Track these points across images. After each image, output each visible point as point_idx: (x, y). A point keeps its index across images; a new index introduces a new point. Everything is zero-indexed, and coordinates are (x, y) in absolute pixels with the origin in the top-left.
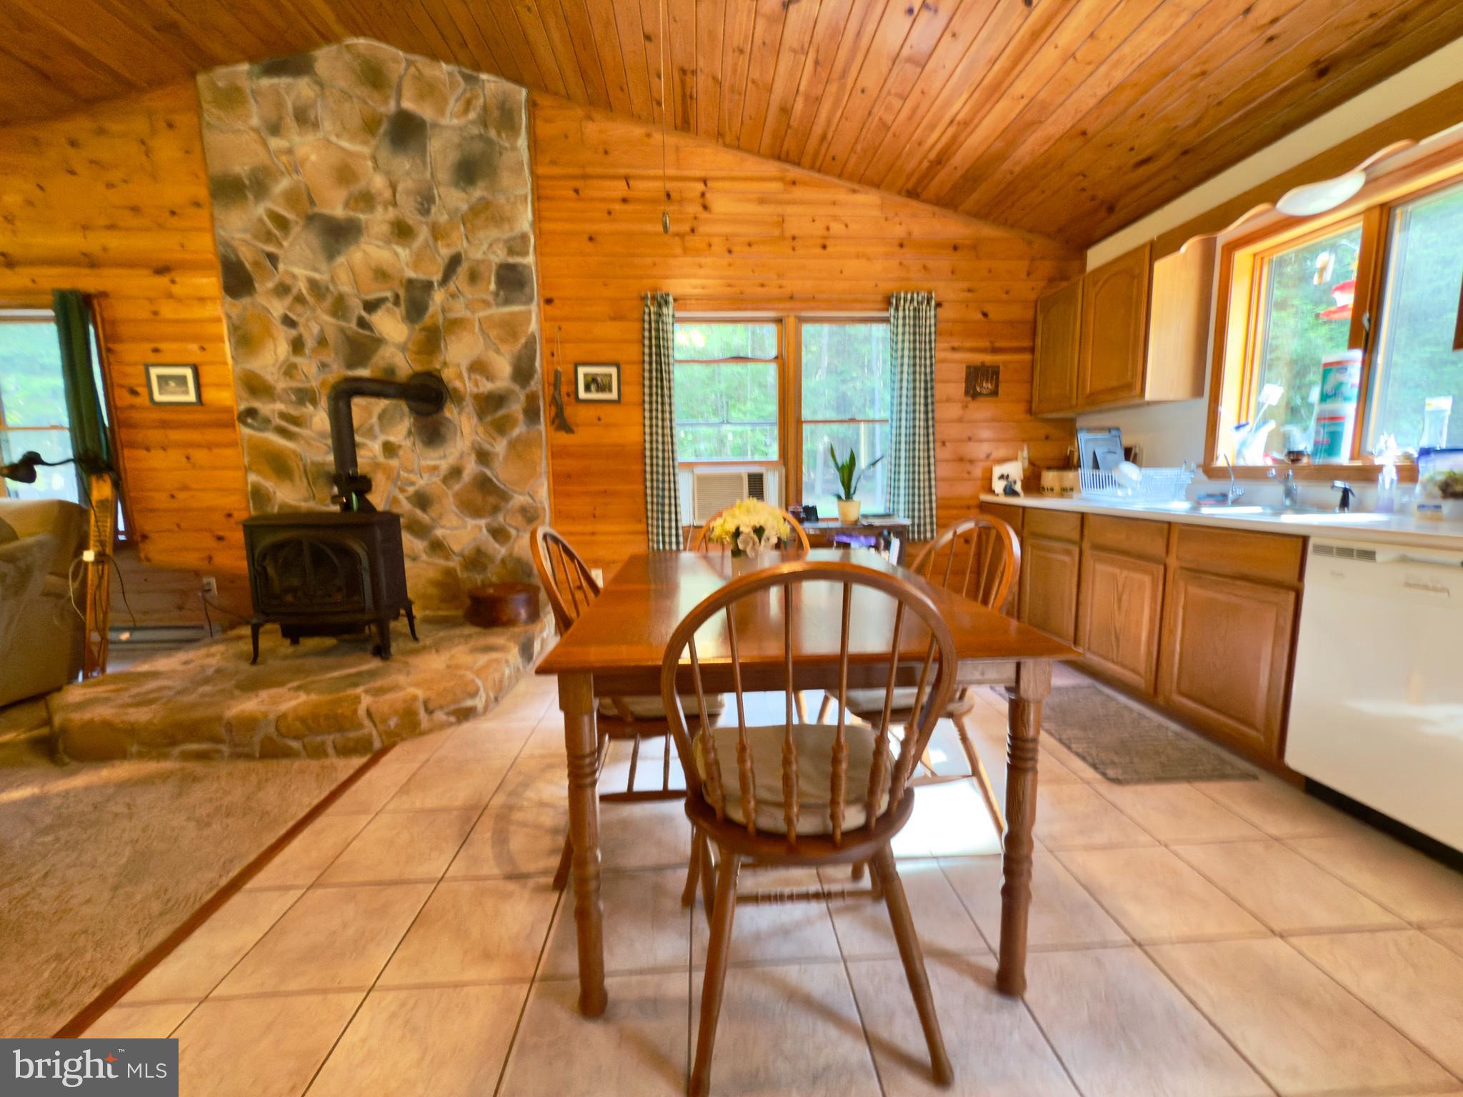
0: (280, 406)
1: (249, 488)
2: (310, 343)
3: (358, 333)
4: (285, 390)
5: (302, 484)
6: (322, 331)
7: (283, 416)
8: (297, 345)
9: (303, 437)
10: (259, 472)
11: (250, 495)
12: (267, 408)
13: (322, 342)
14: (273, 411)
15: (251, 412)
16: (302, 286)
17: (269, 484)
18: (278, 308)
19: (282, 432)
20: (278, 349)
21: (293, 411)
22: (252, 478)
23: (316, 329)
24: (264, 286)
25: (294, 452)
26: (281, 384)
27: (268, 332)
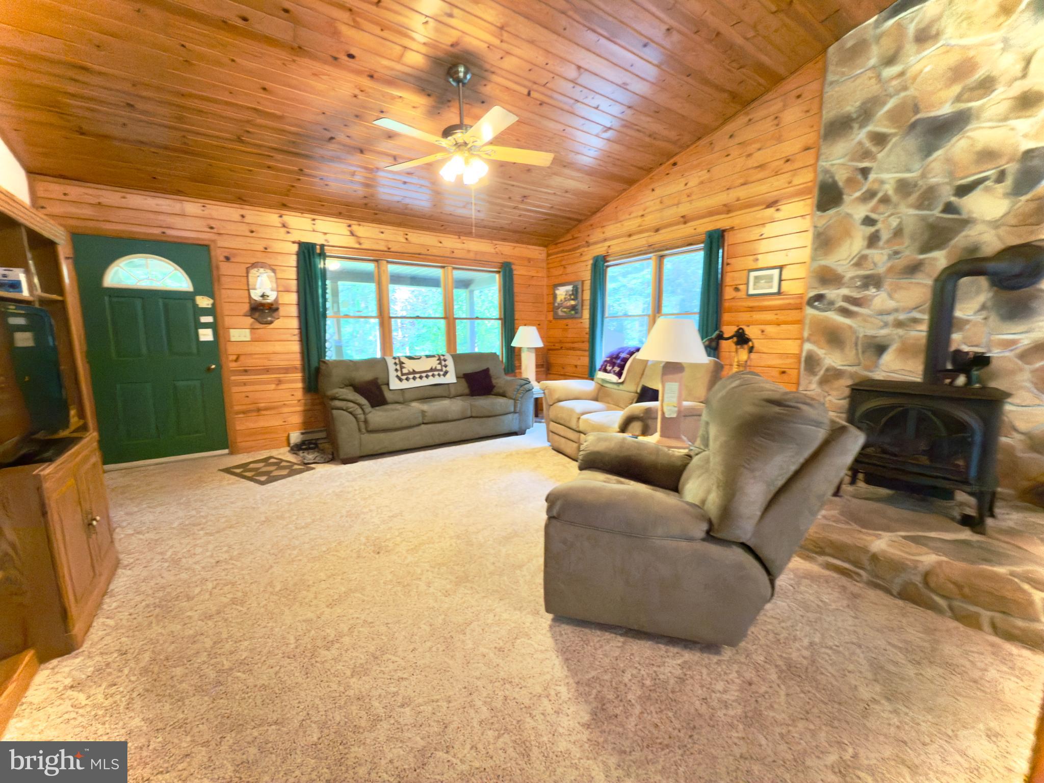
0: (845, 291)
1: (804, 354)
2: (885, 235)
3: (941, 218)
4: (852, 278)
5: (851, 354)
6: (900, 224)
7: (847, 299)
8: (873, 240)
9: (862, 315)
10: (814, 343)
11: (803, 359)
12: (833, 293)
13: (898, 233)
14: (838, 295)
15: (819, 297)
16: (889, 189)
17: (820, 352)
18: (860, 212)
19: (845, 312)
20: (856, 244)
21: (855, 295)
22: (808, 346)
23: (894, 222)
24: (851, 197)
25: (850, 327)
26: (849, 273)
27: (847, 233)
